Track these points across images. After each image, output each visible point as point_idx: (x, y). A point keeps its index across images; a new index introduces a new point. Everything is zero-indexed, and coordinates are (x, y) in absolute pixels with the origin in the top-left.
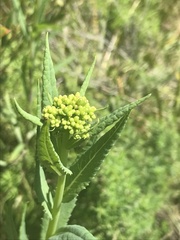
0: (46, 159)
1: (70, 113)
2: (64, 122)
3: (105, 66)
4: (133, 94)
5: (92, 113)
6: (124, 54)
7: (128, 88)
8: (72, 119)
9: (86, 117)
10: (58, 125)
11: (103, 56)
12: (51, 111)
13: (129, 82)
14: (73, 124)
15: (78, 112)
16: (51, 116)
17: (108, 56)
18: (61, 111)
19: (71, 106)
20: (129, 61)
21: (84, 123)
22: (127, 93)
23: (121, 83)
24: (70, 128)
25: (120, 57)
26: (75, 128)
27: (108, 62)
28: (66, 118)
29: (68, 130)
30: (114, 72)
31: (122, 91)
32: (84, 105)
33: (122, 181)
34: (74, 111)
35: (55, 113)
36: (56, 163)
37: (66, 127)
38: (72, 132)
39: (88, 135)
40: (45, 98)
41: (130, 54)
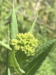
0: (12, 66)
1: (25, 43)
2: (22, 47)
3: (37, 9)
4: (51, 24)
5: (36, 43)
6: (46, 3)
7: (48, 21)
8: (26, 46)
9: (33, 45)
10: (18, 49)
11: (36, 4)
12: (15, 41)
13: (49, 18)
14: (27, 49)
15: (29, 42)
16: (15, 44)
17: (39, 4)
18: (20, 42)
19: (26, 39)
20: (49, 7)
21: (32, 48)
22: (48, 23)
23: (45, 18)
24: (25, 50)
25: (45, 5)
26: (27, 51)
27: (38, 7)
28: (23, 45)
29: (24, 52)
30: (42, 13)
31: (46, 23)
32: (32, 39)
33: (46, 69)
34: (27, 42)
35: (17, 43)
36: (17, 68)
37: (23, 50)
38: (26, 53)
39: (34, 54)
40: (12, 34)
41: (50, 3)
